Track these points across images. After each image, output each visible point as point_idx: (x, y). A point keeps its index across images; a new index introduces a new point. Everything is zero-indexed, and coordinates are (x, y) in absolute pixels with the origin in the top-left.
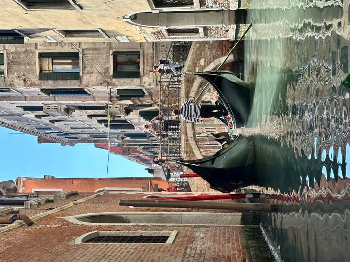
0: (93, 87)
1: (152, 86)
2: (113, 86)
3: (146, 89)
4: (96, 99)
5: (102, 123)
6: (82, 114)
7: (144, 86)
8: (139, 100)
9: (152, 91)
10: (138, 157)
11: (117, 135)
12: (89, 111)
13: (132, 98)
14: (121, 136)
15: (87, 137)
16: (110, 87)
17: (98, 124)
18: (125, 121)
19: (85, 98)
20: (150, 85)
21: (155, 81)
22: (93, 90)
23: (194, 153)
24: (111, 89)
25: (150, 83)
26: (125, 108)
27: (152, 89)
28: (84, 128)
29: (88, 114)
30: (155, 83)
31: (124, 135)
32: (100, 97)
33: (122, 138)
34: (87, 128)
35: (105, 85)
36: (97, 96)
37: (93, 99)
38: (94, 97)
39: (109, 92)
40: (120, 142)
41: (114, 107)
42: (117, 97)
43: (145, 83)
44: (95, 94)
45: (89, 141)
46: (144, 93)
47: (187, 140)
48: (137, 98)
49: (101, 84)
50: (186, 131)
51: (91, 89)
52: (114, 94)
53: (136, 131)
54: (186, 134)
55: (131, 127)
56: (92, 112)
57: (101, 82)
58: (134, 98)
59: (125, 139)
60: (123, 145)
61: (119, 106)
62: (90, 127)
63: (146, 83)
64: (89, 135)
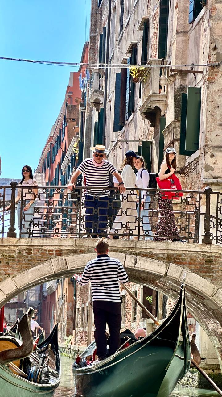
0: (208, 31)
1: (204, 173)
2: (209, 78)
3: (197, 160)
4: (181, 38)
5: (130, 55)
6: (152, 6)
7: (205, 153)
8: (175, 140)
9: (193, 174)
10: (59, 140)
11: (103, 90)
12: (157, 21)
13: (178, 124)
14: (102, 100)
15: (103, 21)
16: (206, 70)
17: (129, 45)
18: (132, 110)
19: (185, 11)
20: (208, 168)
21: (215, 181)
22: (202, 30)
23: (29, 268)
24: (202, 72)
25: (213, 169)
26: (157, 109)
27: (198, 175)
28: (122, 12)
29: (151, 20)
30: (210, 181)
31: (102, 106)
32: (186, 47)
33: (97, 103)
34: (122, 20)
35: (213, 59)
36: (187, 41)
37: (180, 30)
38: (186, 33)
39: (195, 69)
40: (90, 99)
41: (162, 83)
42: (182, 88)
43: (212, 156)
44: (192, 34)
45: (95, 25)
46: (190, 154)
47: (60, 253)
48: (179, 137)
49: (215, 48)
50: (82, 252)
51: (205, 24)
52: (190, 82)
53: (111, 135)
54: (75, 252)
55: (120, 124)
56: (154, 30)
57: (218, 50)
58: (179, 130)
59: (95, 109)
60: (83, 105)
61: (163, 93)
62: (124, 26)
63: (214, 159)
64: (106, 25)
